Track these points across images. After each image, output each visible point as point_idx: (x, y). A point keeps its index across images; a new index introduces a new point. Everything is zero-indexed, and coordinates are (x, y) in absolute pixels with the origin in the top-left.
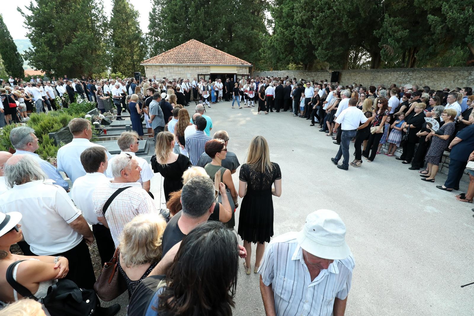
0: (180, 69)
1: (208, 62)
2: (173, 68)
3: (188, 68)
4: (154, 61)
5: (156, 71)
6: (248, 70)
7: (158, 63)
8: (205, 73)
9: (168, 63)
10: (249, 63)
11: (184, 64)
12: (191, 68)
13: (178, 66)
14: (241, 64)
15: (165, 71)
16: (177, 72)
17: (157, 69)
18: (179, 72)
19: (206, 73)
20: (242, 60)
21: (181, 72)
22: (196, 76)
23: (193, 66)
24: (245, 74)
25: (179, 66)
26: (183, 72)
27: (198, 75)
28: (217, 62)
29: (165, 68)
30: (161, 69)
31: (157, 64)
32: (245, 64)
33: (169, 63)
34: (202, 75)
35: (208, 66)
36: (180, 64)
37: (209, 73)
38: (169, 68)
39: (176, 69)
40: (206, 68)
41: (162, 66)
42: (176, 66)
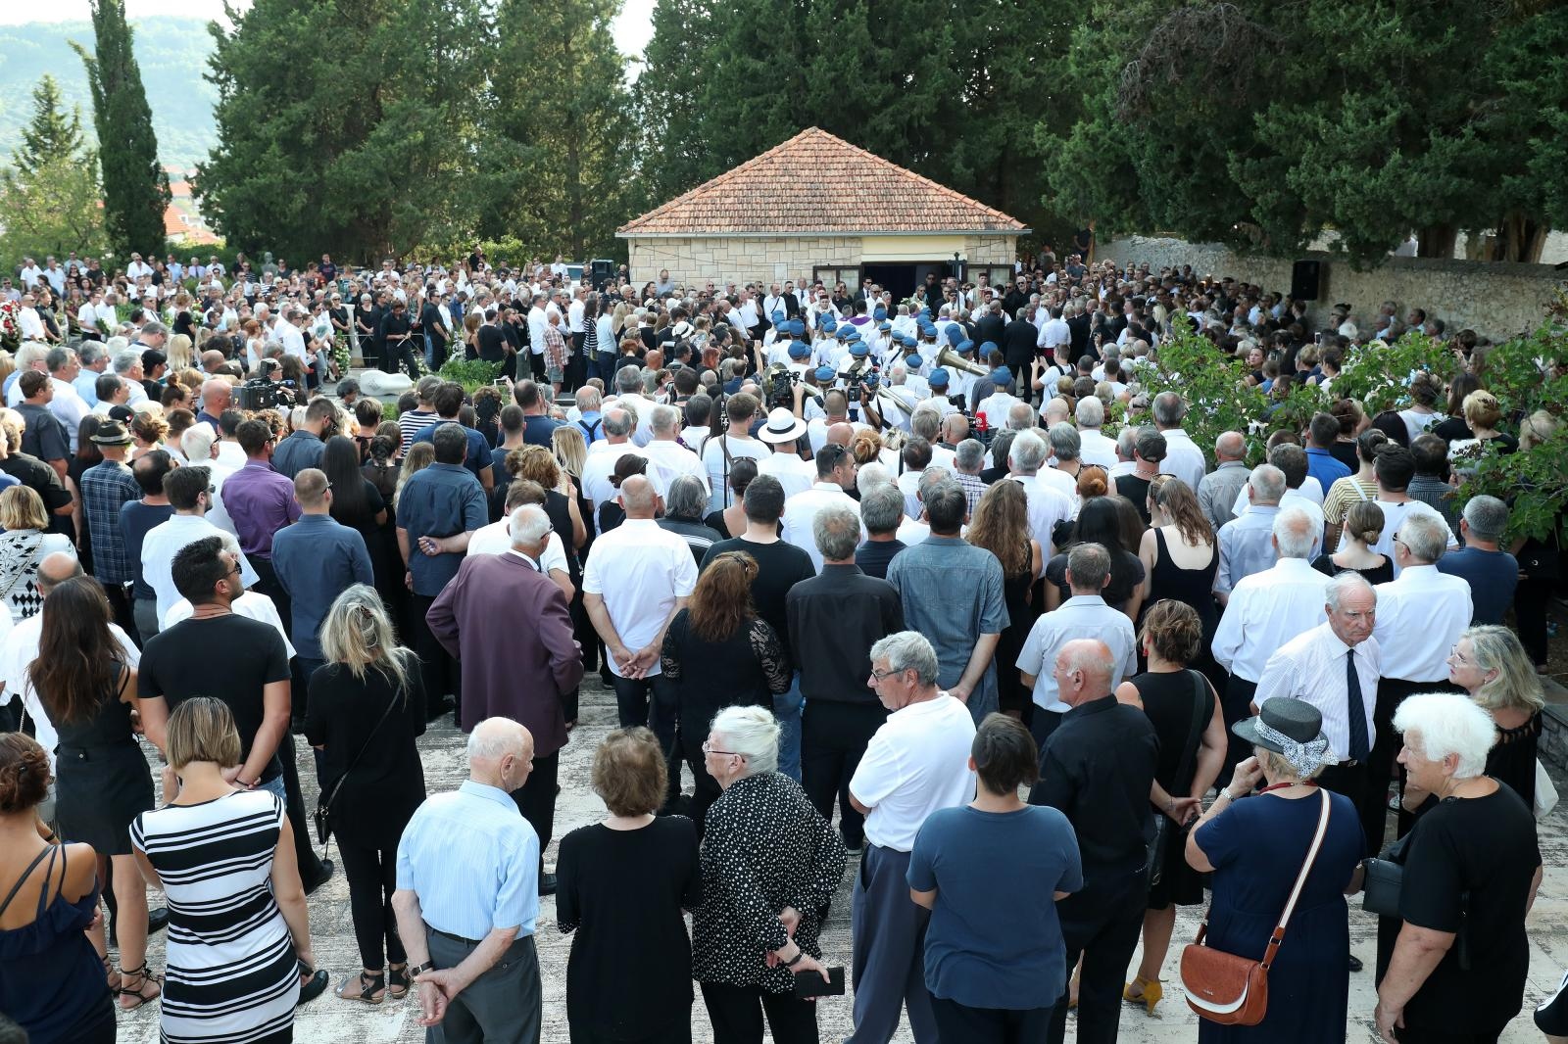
0: (750, 249)
1: (857, 220)
2: (724, 245)
3: (781, 246)
4: (663, 222)
5: (665, 257)
6: (1011, 246)
7: (677, 229)
8: (840, 263)
9: (708, 229)
10: (1015, 223)
11: (766, 232)
12: (791, 246)
13: (744, 238)
14: (981, 228)
15: (698, 256)
16: (740, 260)
17: (671, 250)
18: (745, 260)
19: (847, 263)
20: (991, 211)
21: (754, 260)
22: (808, 274)
23: (799, 239)
24: (1002, 261)
25: (746, 240)
26: (762, 260)
27: (816, 269)
28: (888, 219)
29: (697, 247)
30: (684, 251)
31: (673, 233)
32: (1000, 227)
33: (714, 229)
34: (828, 268)
35: (856, 238)
36: (753, 229)
37: (857, 261)
38: (710, 245)
39: (736, 249)
40: (847, 244)
41: (687, 241)
42: (737, 239)
